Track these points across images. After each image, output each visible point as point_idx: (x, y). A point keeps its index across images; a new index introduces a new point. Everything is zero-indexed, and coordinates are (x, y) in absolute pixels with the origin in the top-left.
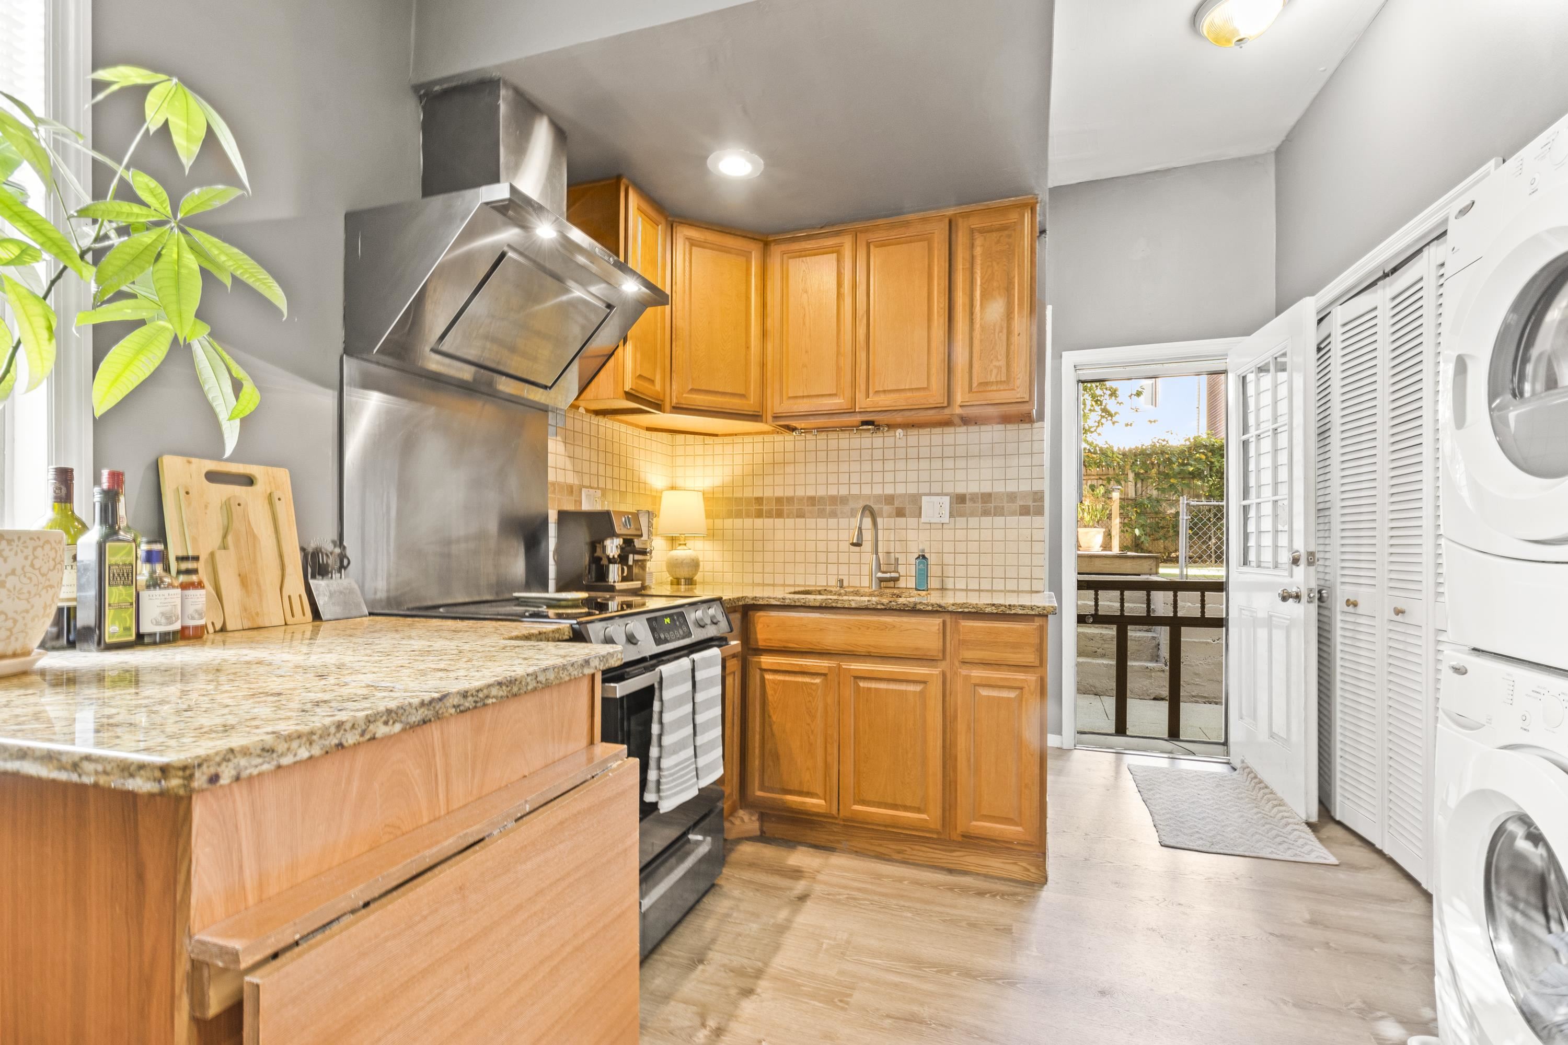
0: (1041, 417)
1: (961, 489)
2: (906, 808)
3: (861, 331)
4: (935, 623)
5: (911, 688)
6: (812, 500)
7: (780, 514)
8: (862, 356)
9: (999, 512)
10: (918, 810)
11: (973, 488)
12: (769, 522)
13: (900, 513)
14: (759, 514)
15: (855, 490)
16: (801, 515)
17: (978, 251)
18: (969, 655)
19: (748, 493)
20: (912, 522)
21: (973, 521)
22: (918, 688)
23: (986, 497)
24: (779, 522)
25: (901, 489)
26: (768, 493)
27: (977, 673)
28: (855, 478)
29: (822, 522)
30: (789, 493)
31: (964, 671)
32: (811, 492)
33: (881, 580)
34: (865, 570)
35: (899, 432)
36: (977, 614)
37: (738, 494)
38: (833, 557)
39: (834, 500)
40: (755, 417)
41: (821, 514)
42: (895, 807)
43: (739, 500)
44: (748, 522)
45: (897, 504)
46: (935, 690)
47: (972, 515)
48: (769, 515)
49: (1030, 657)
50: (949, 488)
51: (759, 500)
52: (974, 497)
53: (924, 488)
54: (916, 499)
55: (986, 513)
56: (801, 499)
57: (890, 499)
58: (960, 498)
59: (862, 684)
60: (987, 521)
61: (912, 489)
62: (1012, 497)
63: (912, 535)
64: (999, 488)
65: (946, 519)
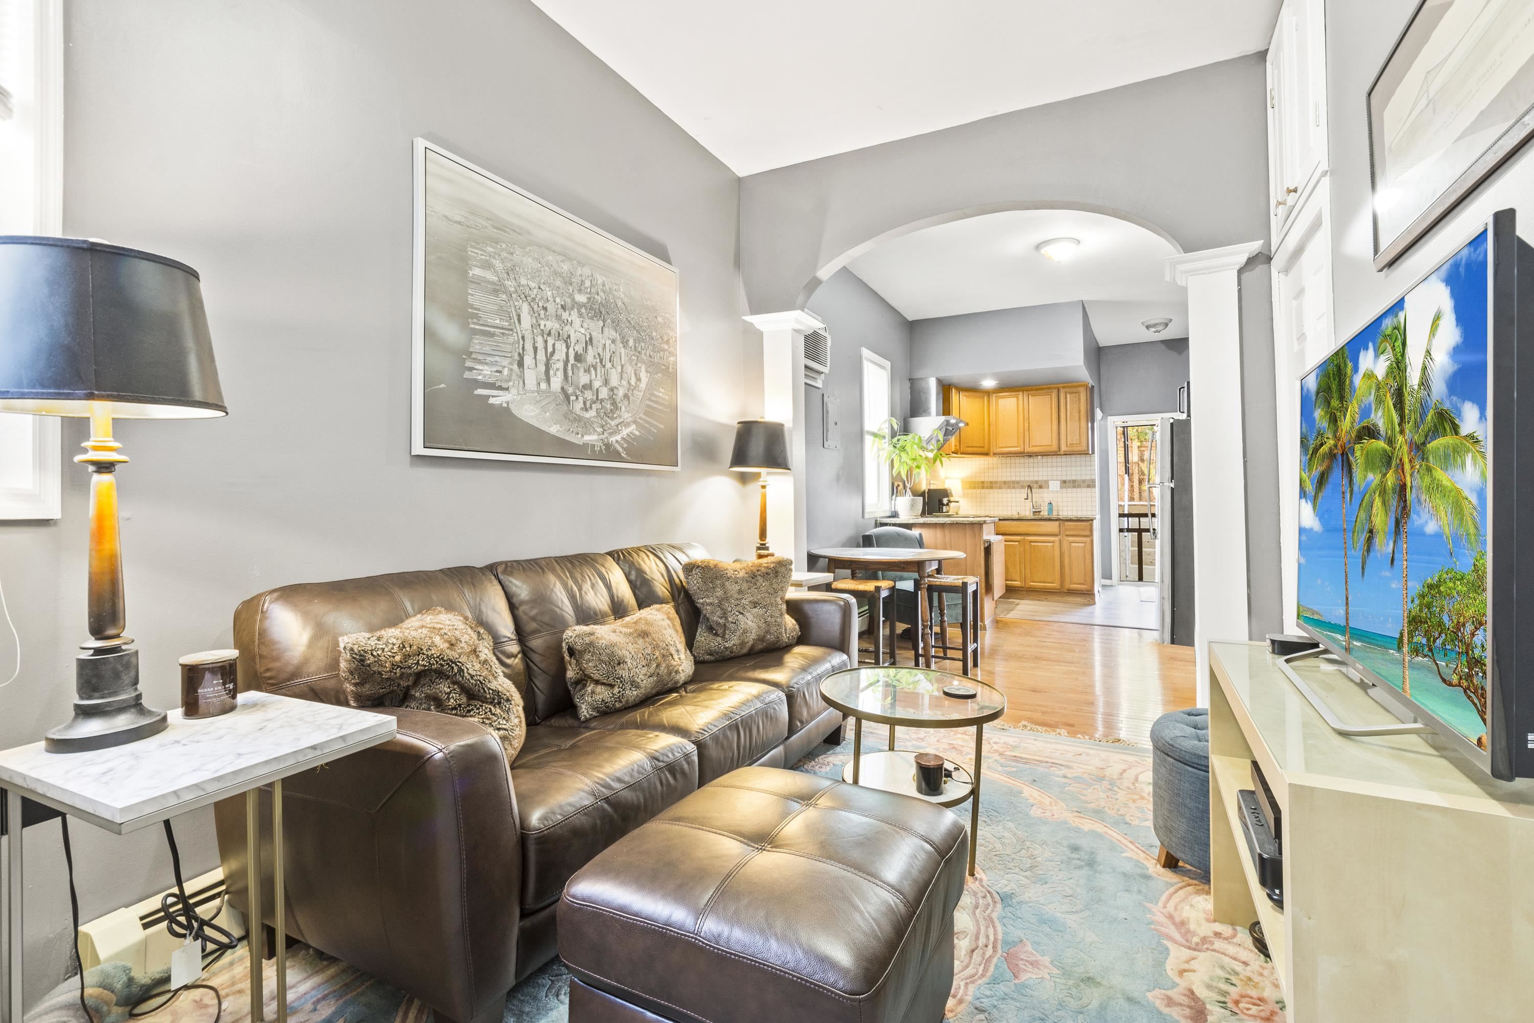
0: (1093, 452)
1: (1064, 478)
2: (1048, 583)
3: (1026, 425)
4: (1057, 523)
5: (1049, 544)
6: (1005, 483)
7: (991, 488)
8: (1026, 434)
9: (1079, 486)
10: (1053, 583)
11: (1069, 478)
12: (987, 491)
13: (1041, 487)
14: (983, 488)
15: (1022, 479)
16: (1000, 488)
17: (1068, 399)
18: (1068, 533)
19: (978, 480)
20: (1045, 490)
21: (1069, 490)
22: (1052, 544)
23: (1074, 481)
24: (991, 490)
25: (1040, 478)
26: (986, 479)
27: (1071, 539)
28: (1022, 474)
29: (1009, 490)
30: (995, 479)
31: (1067, 538)
32: (1004, 479)
33: (1034, 512)
34: (1028, 509)
35: (1039, 457)
36: (1071, 520)
37: (974, 480)
38: (1014, 504)
39: (1014, 482)
40: (987, 454)
41: (1009, 487)
42: (1045, 582)
43: (974, 482)
44: (978, 491)
45: (1039, 484)
46: (1057, 544)
47: (1069, 487)
48: (987, 488)
49: (1088, 533)
50: (1060, 478)
51: (983, 482)
52: (1069, 482)
53: (1050, 478)
54: (1047, 482)
55: (1074, 487)
56: (1000, 482)
57: (1037, 482)
58: (1064, 482)
59: (1032, 544)
60: (1074, 490)
61: (1045, 478)
62: (1084, 481)
63: (1045, 495)
64: (1079, 478)
65: (1059, 489)
